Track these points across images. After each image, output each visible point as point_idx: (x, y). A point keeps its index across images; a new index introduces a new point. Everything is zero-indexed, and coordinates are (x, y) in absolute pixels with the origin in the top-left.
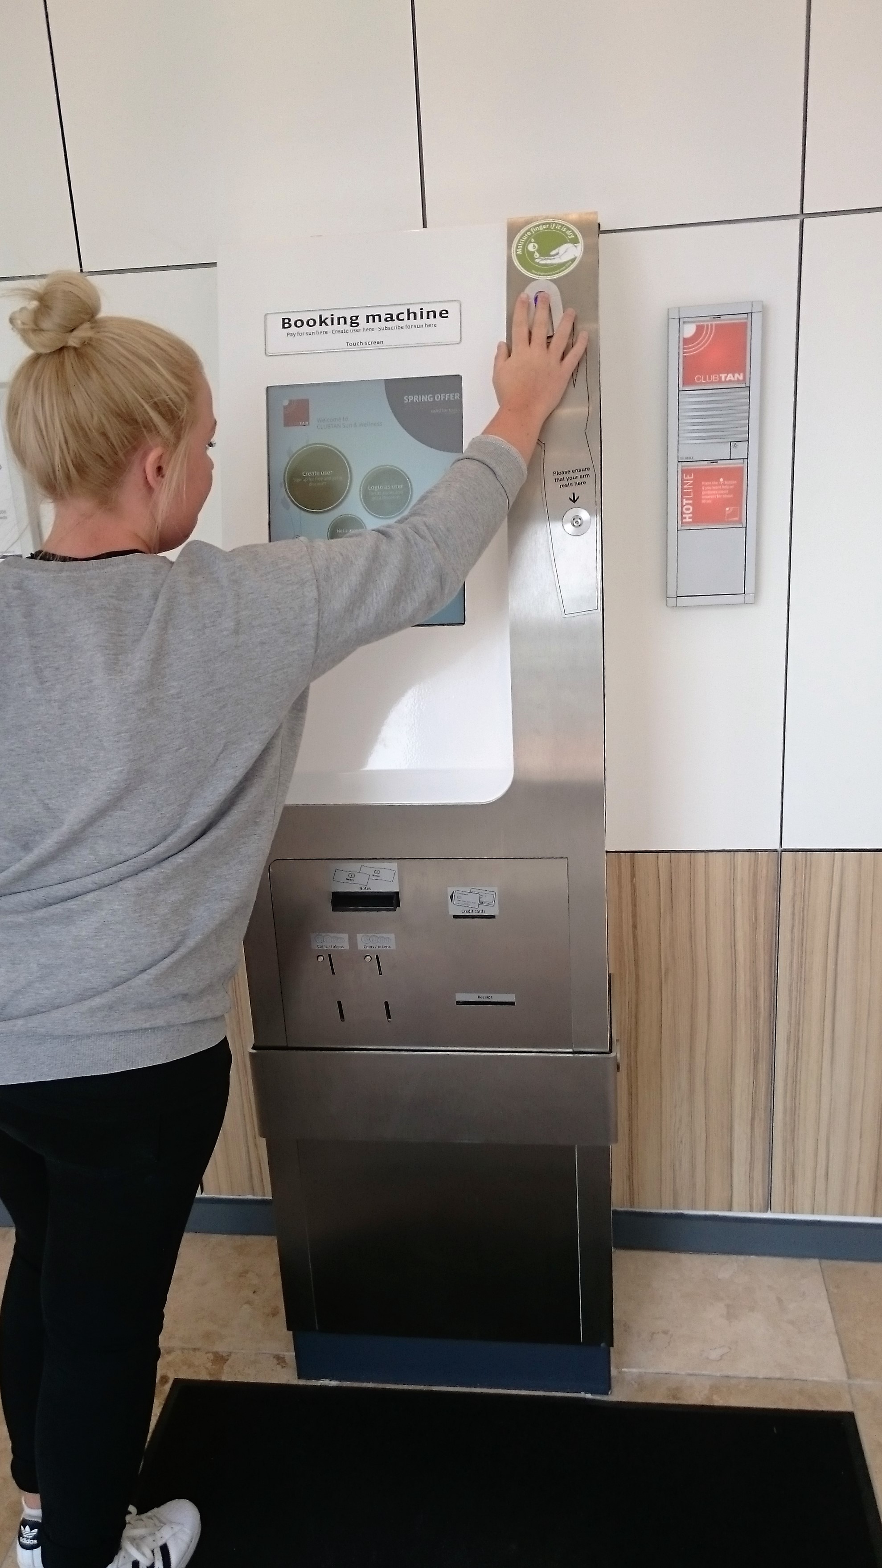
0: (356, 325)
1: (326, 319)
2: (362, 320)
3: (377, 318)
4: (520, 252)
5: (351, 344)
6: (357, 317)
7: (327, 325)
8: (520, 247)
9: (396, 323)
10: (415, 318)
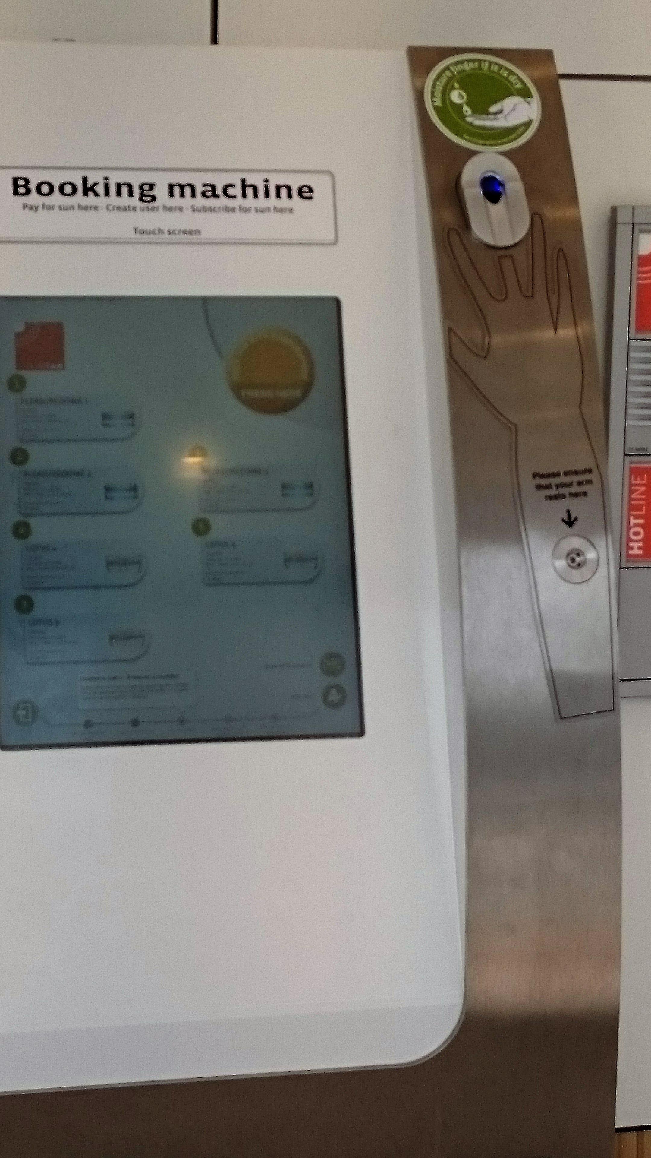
0: (149, 199)
1: (96, 184)
2: (161, 192)
3: (188, 191)
4: (438, 103)
5: (143, 232)
6: (152, 186)
7: (97, 194)
8: (438, 94)
9: (223, 201)
10: (256, 195)
